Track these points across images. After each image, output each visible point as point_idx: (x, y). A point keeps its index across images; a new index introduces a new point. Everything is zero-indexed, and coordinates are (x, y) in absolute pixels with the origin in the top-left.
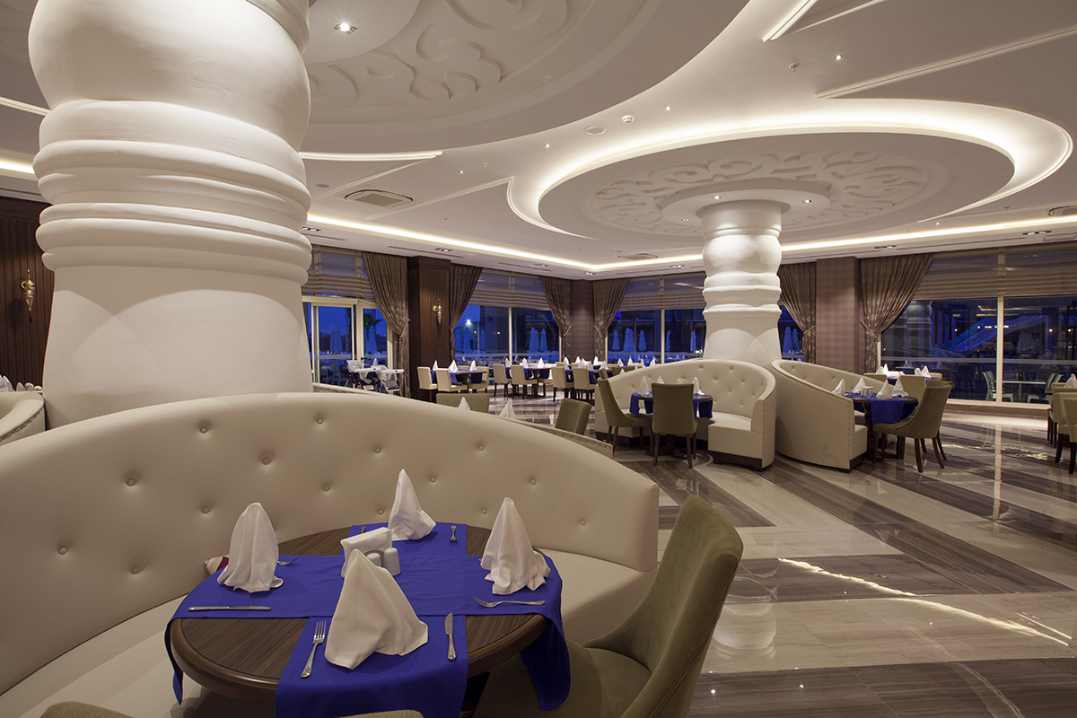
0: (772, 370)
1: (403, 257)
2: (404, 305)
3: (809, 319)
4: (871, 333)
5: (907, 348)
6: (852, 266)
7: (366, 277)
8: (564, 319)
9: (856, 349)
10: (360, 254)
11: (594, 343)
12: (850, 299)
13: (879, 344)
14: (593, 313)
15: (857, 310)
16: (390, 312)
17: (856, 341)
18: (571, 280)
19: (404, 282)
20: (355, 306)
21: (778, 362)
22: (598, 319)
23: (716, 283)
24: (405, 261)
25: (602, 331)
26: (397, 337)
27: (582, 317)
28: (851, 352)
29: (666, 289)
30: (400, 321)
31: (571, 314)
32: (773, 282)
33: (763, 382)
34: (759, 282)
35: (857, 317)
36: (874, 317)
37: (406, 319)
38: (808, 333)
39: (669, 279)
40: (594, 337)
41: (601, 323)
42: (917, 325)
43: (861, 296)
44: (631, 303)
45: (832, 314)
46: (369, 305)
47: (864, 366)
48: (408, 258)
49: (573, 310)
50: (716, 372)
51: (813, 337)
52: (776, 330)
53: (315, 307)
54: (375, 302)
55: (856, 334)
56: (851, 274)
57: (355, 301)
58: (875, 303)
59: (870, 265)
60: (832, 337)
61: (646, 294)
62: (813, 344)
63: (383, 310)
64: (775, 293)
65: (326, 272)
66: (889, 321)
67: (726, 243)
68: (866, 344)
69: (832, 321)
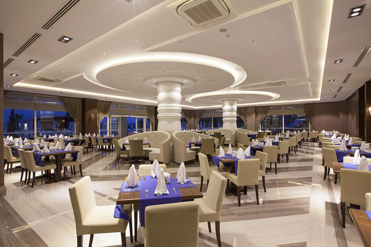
1: (154, 106)
2: (154, 117)
3: (246, 120)
4: (259, 123)
5: (266, 126)
6: (254, 108)
7: (147, 111)
8: (188, 119)
10: (145, 106)
11: (195, 126)
12: (254, 115)
13: (260, 125)
14: (195, 118)
15: (256, 118)
16: (151, 119)
17: (255, 124)
18: (190, 110)
19: (154, 112)
21: (236, 128)
22: (196, 119)
23: (225, 114)
24: (154, 107)
25: (197, 123)
26: (152, 124)
27: (192, 119)
28: (254, 127)
29: (213, 112)
31: (190, 118)
32: (235, 114)
33: (233, 132)
34: (233, 114)
35: (255, 119)
36: (259, 119)
37: (154, 121)
39: (214, 110)
41: (197, 121)
42: (276, 120)
43: (256, 114)
44: (205, 116)
45: (250, 118)
46: (147, 117)
47: (256, 129)
48: (155, 106)
49: (190, 117)
50: (225, 131)
52: (236, 123)
53: (136, 118)
56: (254, 110)
57: (144, 117)
58: (259, 116)
59: (258, 108)
60: (250, 124)
61: (208, 114)
62: (246, 125)
63: (150, 118)
64: (235, 116)
65: (139, 110)
66: (262, 120)
67: (227, 107)
68: (258, 125)
69: (250, 120)
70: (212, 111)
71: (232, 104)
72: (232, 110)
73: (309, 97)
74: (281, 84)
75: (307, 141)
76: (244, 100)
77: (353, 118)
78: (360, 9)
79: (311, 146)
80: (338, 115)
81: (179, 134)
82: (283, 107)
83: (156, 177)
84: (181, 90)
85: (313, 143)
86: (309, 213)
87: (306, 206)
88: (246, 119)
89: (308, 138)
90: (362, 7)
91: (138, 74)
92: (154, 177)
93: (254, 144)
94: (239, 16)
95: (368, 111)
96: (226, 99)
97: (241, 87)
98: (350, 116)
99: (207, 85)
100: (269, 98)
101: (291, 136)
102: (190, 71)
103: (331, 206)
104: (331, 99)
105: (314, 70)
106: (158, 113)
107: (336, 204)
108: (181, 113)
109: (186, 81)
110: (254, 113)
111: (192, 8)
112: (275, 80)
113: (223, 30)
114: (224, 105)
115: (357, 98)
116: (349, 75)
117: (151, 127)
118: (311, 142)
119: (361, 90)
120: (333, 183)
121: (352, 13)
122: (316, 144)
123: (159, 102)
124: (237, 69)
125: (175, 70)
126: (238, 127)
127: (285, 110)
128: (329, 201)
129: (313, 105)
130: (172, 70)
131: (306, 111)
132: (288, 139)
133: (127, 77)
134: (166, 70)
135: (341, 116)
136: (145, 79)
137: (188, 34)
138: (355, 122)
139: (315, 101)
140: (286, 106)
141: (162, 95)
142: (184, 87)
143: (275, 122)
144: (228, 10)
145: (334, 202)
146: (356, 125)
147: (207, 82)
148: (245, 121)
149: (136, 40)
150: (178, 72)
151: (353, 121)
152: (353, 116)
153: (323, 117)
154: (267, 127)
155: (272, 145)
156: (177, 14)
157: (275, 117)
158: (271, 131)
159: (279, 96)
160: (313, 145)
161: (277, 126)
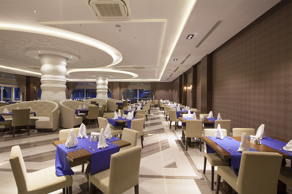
0: (107, 99)
1: (25, 76)
2: (25, 87)
4: (122, 94)
6: (119, 83)
7: (16, 80)
9: (120, 97)
10: (14, 75)
12: (119, 88)
13: (123, 96)
15: (120, 90)
16: (22, 88)
17: (119, 95)
19: (25, 82)
20: (12, 87)
21: (107, 98)
23: (98, 87)
25: (71, 93)
26: (23, 94)
30: (25, 90)
32: (107, 87)
33: (105, 101)
34: (105, 87)
35: (120, 91)
36: (122, 92)
38: (112, 94)
40: (69, 94)
41: (71, 91)
42: (131, 92)
43: (120, 88)
44: (78, 87)
45: (116, 91)
46: (16, 87)
47: (120, 99)
50: (99, 100)
51: (113, 95)
52: (107, 94)
53: (2, 87)
54: (18, 86)
55: (119, 94)
56: (119, 85)
58: (122, 89)
59: (122, 83)
60: (116, 95)
61: (81, 86)
62: (113, 96)
63: (20, 88)
64: (107, 89)
65: (6, 79)
66: (124, 92)
67: (100, 81)
68: (121, 96)
69: (116, 92)
70: (85, 84)
71: (104, 80)
72: (104, 84)
73: (154, 78)
74: (142, 68)
75: (152, 107)
76: (113, 76)
77: (175, 92)
78: (192, 36)
79: (154, 110)
80: (168, 91)
81: (65, 102)
82: (138, 84)
83: (83, 138)
84: (66, 64)
85: (156, 108)
86: (170, 147)
87: (168, 144)
88: (113, 91)
89: (153, 105)
90: (193, 35)
91: (20, 43)
92: (82, 138)
93: (129, 109)
94: (133, 20)
95: (184, 89)
96: (100, 75)
97: (114, 67)
98: (174, 91)
99: (88, 62)
100: (131, 77)
101: (146, 103)
102: (79, 49)
103: (178, 142)
104: (165, 81)
105: (162, 63)
106: (41, 84)
107: (180, 140)
108: (66, 85)
109: (72, 57)
110: (119, 87)
111: (102, 4)
112: (139, 65)
113: (118, 26)
114: (98, 80)
115: (178, 81)
116: (178, 68)
117: (21, 96)
118: (154, 107)
119: (181, 76)
120: (174, 130)
121: (189, 37)
122: (158, 108)
123: (43, 73)
124: (117, 54)
125: (65, 46)
126: (108, 97)
127: (139, 86)
128: (176, 139)
129: (156, 84)
130: (62, 45)
131: (152, 87)
132: (145, 105)
133: (3, 43)
134: (55, 44)
135: (170, 91)
136: (27, 49)
137: (90, 21)
138: (177, 95)
139: (157, 81)
140: (140, 83)
141: (46, 66)
142: (69, 62)
143: (131, 94)
144: (127, 14)
145: (179, 139)
146: (178, 96)
147: (89, 60)
148: (112, 92)
149: (35, 11)
150: (66, 48)
151: (176, 94)
152: (175, 91)
153: (161, 91)
154: (127, 97)
155: (140, 110)
156: (88, 4)
157: (131, 90)
158: (130, 100)
159: (138, 76)
160: (156, 109)
161: (132, 96)
